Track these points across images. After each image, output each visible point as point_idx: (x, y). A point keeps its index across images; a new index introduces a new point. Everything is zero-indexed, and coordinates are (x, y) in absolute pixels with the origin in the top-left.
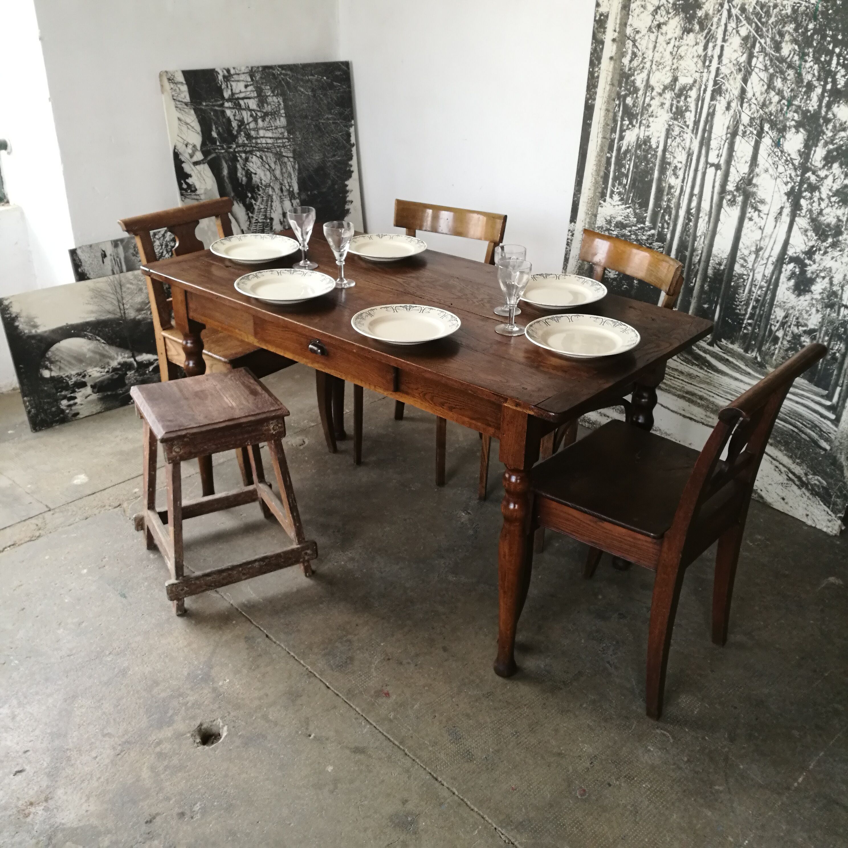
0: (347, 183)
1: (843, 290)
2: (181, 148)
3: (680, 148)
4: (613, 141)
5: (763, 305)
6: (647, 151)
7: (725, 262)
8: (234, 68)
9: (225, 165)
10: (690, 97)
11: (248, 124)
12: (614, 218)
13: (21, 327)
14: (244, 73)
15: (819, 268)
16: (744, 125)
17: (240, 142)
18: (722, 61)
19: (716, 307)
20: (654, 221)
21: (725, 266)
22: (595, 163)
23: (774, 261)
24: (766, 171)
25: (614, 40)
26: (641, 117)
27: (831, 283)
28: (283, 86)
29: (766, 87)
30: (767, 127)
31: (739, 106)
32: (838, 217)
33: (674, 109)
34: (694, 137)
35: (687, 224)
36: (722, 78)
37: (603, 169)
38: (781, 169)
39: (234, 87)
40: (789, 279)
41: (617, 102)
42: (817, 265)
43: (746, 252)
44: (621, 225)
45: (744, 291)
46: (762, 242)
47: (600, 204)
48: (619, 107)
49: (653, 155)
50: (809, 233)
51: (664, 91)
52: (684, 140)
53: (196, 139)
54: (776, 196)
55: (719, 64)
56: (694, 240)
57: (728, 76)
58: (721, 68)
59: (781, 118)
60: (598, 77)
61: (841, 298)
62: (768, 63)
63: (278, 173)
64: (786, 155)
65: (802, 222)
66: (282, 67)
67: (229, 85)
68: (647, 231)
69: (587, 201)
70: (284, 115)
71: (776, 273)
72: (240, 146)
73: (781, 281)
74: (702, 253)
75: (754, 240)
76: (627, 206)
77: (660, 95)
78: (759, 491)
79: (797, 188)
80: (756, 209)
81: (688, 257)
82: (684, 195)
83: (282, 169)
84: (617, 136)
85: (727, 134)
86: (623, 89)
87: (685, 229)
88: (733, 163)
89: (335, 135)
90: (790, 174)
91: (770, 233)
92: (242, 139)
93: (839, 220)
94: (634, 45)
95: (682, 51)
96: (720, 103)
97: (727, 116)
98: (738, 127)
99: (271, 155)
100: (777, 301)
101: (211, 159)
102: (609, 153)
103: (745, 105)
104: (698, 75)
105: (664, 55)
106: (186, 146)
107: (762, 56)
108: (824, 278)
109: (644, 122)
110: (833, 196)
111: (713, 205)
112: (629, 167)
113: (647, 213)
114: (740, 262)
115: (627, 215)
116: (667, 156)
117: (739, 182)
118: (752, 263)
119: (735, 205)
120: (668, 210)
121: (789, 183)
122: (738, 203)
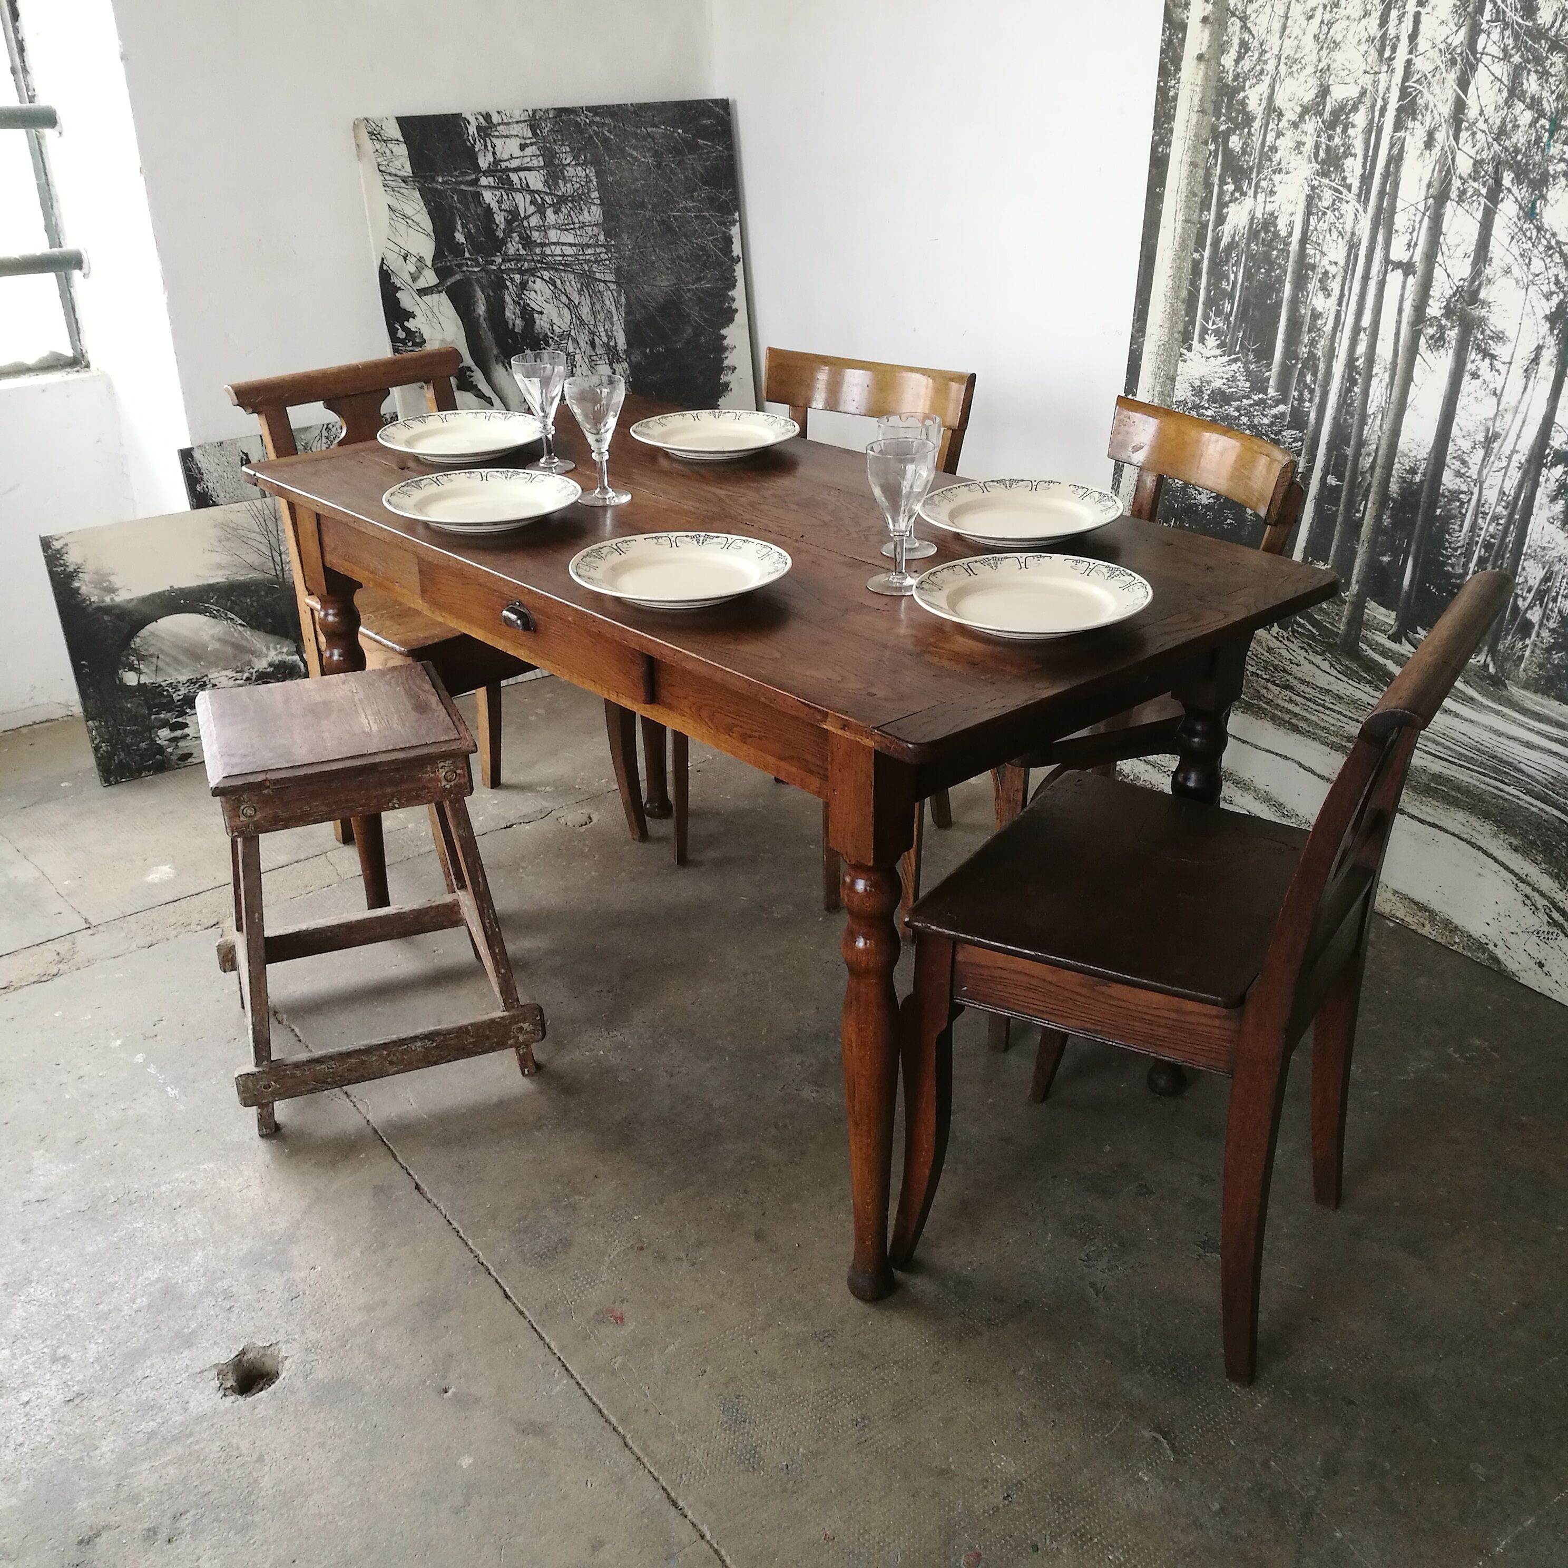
0: (723, 332)
2: (395, 263)
3: (1335, 234)
4: (1204, 226)
5: (1500, 555)
6: (1269, 245)
7: (1423, 466)
8: (498, 113)
9: (480, 296)
10: (1353, 126)
11: (527, 218)
12: (1208, 382)
13: (84, 590)
14: (517, 122)
16: (1461, 178)
17: (511, 251)
18: (1416, 45)
19: (1405, 561)
20: (1283, 387)
21: (1424, 475)
22: (1170, 272)
23: (1523, 461)
24: (1507, 271)
25: (1205, 20)
26: (1258, 174)
28: (597, 147)
29: (1505, 94)
30: (1507, 179)
31: (1451, 138)
33: (1322, 154)
34: (1361, 209)
35: (1349, 390)
36: (1416, 82)
37: (1186, 284)
38: (1537, 265)
39: (498, 149)
40: (1554, 499)
41: (1212, 147)
43: (1466, 445)
44: (1221, 398)
45: (1461, 526)
46: (1497, 424)
47: (1181, 355)
48: (1216, 157)
49: (1283, 250)
51: (1301, 117)
52: (1342, 216)
53: (425, 247)
54: (1528, 323)
55: (1411, 52)
56: (1363, 422)
57: (1429, 76)
58: (1415, 60)
59: (1538, 158)
60: (1175, 98)
62: (1510, 42)
63: (585, 311)
64: (1548, 236)
66: (595, 110)
67: (489, 145)
68: (1271, 407)
69: (1155, 350)
70: (597, 201)
71: (1527, 485)
72: (510, 261)
73: (1536, 503)
74: (1377, 451)
75: (1482, 418)
76: (1233, 356)
77: (1295, 125)
78: (1491, 947)
80: (1486, 354)
81: (1350, 458)
82: (1342, 331)
83: (593, 305)
84: (1213, 217)
85: (1426, 199)
86: (1223, 118)
87: (1345, 401)
88: (1439, 258)
89: (699, 241)
90: (1557, 276)
91: (1514, 403)
92: (513, 247)
94: (1244, 27)
95: (1337, 32)
96: (1412, 134)
97: (1427, 162)
98: (1450, 183)
99: (572, 276)
100: (1529, 547)
101: (452, 284)
102: (1196, 251)
103: (1464, 135)
104: (1369, 79)
105: (1302, 44)
106: (405, 259)
107: (1498, 30)
109: (1264, 184)
111: (1400, 349)
112: (1236, 277)
113: (1270, 370)
114: (1453, 467)
115: (1233, 376)
116: (1308, 251)
117: (1451, 297)
118: (1478, 466)
119: (1443, 346)
120: (1311, 362)
121: (1555, 296)
122: (1449, 342)
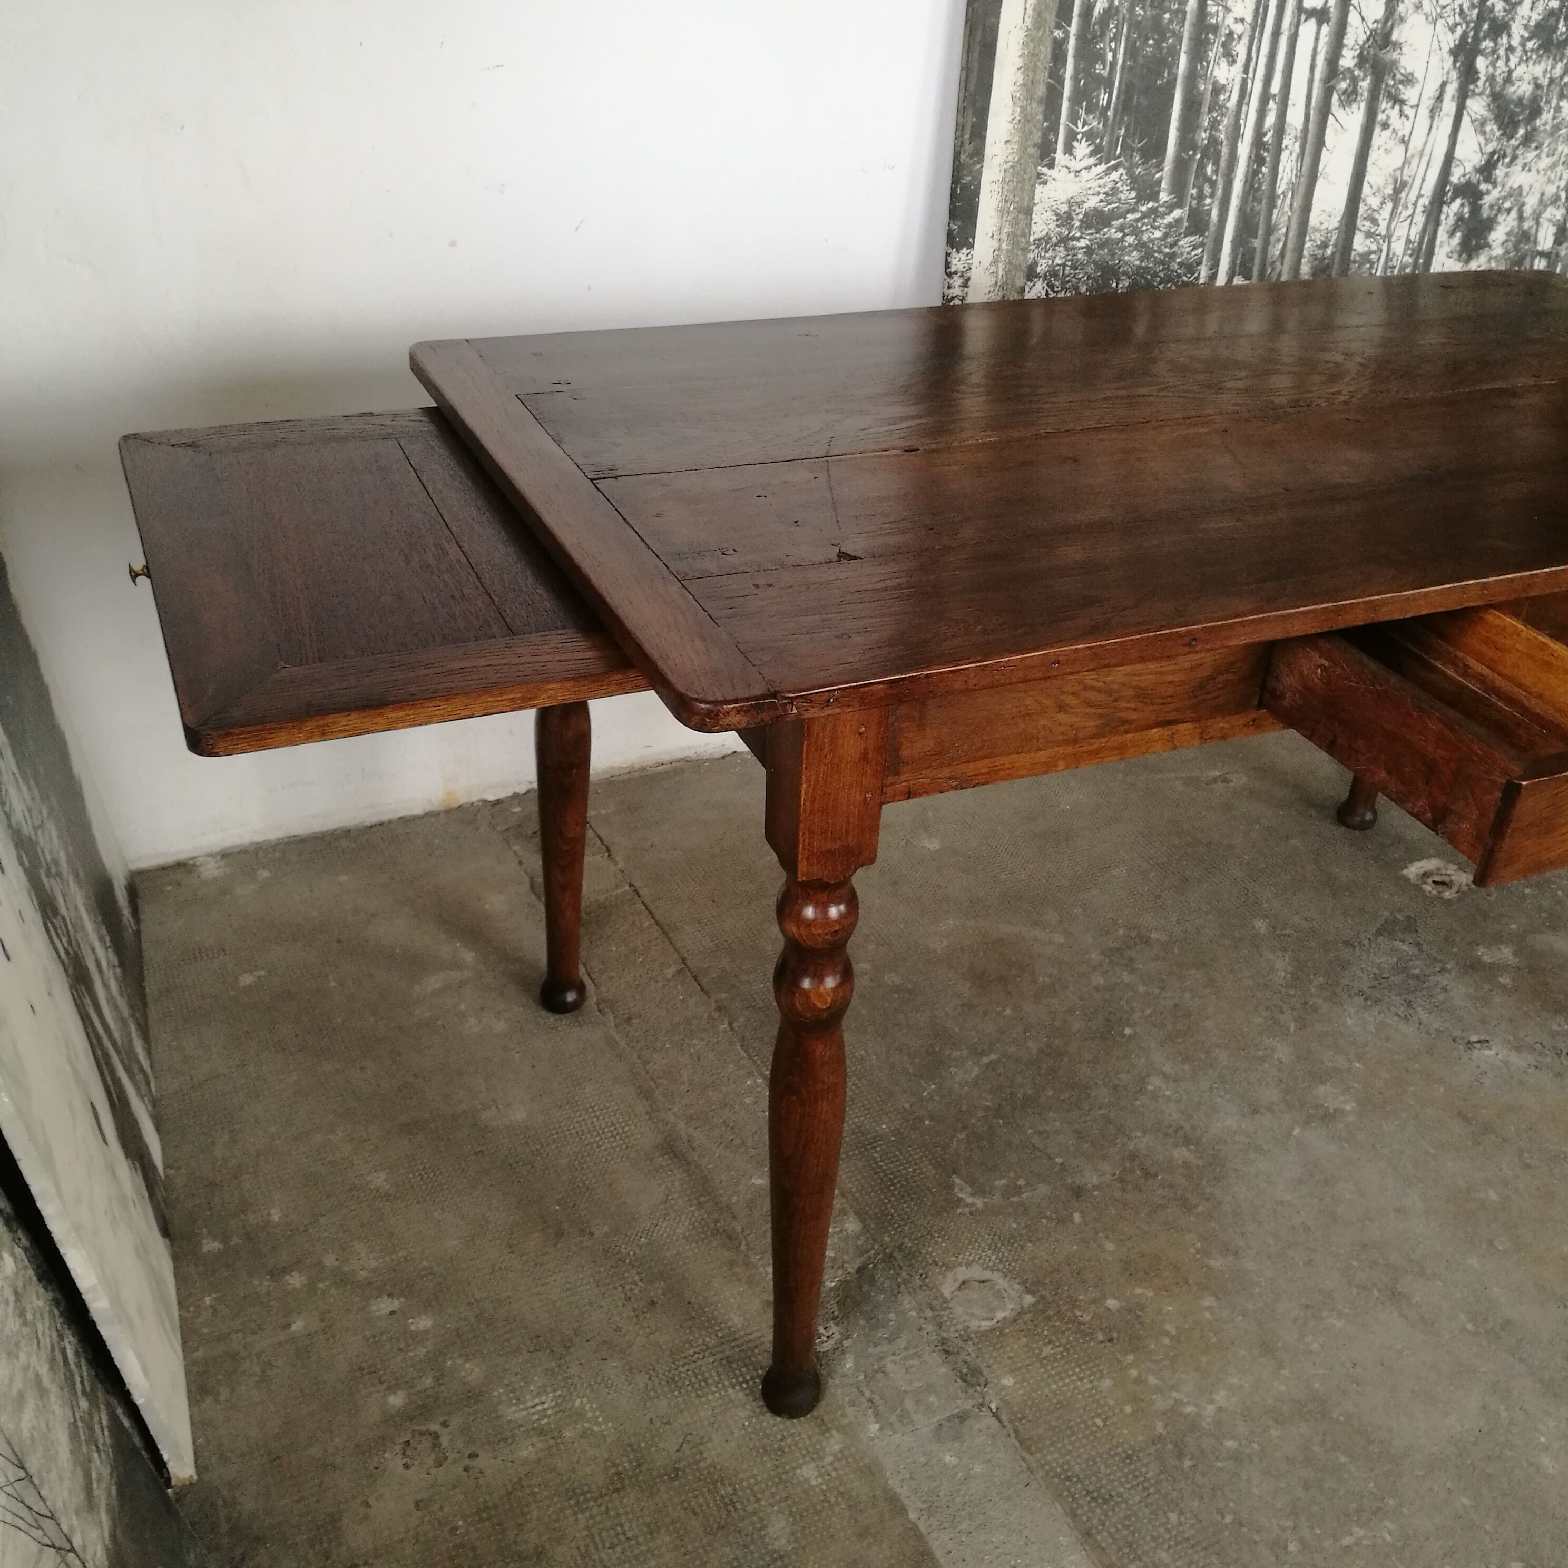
1: (1538, 223)
7: (1334, 237)
12: (1079, 204)
15: (1503, 194)
20: (1178, 188)
21: (1335, 246)
22: (1019, 63)
23: (1427, 204)
24: (1418, 7)
27: (1521, 218)
32: (1536, 79)
35: (1256, 173)
37: (1044, 76)
40: (1452, 234)
42: (1499, 188)
43: (1374, 202)
44: (1095, 220)
46: (1405, 171)
47: (1039, 175)
49: (1177, 11)
50: (1488, 128)
54: (1435, 60)
56: (1272, 205)
61: (1536, 242)
65: (1477, 106)
68: (1163, 216)
69: (1000, 177)
71: (1430, 228)
73: (1438, 243)
74: (1286, 234)
75: (1390, 170)
76: (1113, 162)
79: (1472, 33)
80: (1398, 101)
81: (1258, 250)
82: (1249, 103)
87: (1252, 186)
91: (1420, 145)
93: (1538, 86)
102: (1058, 26)
108: (1509, 210)
110: (1530, 39)
111: (1312, 112)
112: (1115, 56)
113: (1162, 170)
114: (1363, 229)
115: (1113, 189)
116: (1209, 9)
117: (1364, 44)
118: (1387, 222)
119: (1355, 100)
120: (1212, 150)
121: (1459, 27)
122: (1362, 95)
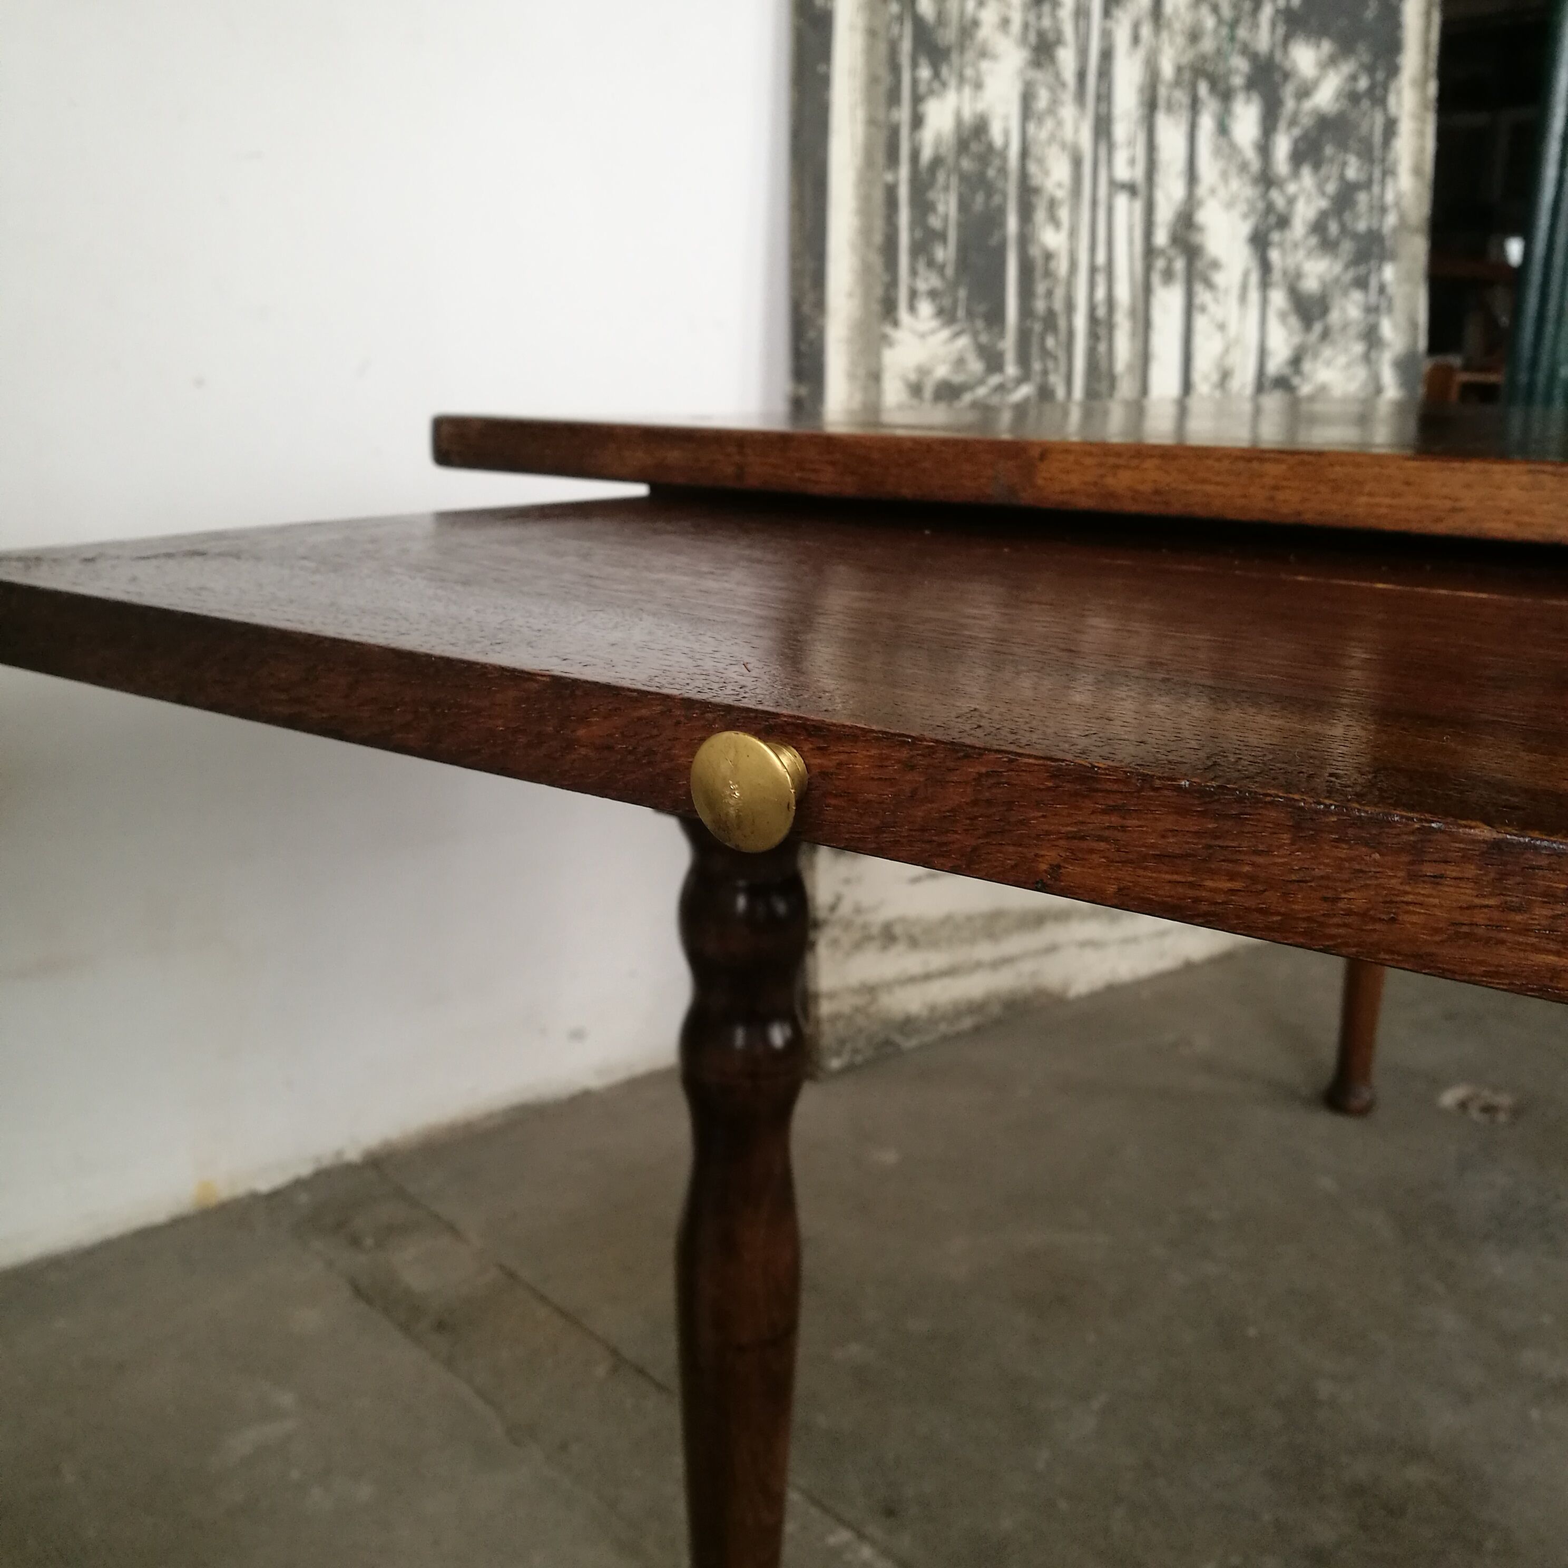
3: (1056, 147)
4: (894, 133)
6: (984, 161)
12: (929, 374)
15: (1313, 388)
16: (1166, 83)
20: (1024, 359)
22: (854, 205)
24: (1214, 191)
26: (959, 56)
30: (1203, 88)
31: (1153, 35)
32: (1321, 276)
34: (1079, 115)
35: (1094, 350)
38: (1235, 184)
41: (895, 7)
42: (1309, 382)
43: (1204, 389)
44: (946, 391)
47: (884, 335)
48: (902, 23)
49: (1000, 169)
50: (1290, 321)
52: (1061, 122)
54: (1234, 246)
59: (1223, 67)
64: (1239, 152)
65: (1278, 299)
68: (1011, 392)
69: (846, 334)
75: (1214, 357)
76: (957, 327)
79: (1262, 224)
80: (1210, 285)
82: (1078, 275)
84: (903, 114)
85: (1139, 106)
87: (1092, 364)
88: (1158, 177)
90: (1250, 196)
91: (1235, 333)
93: (1324, 284)
96: (1119, 25)
97: (1135, 60)
98: (1158, 88)
102: (888, 169)
103: (1164, 33)
109: (968, 71)
110: (1309, 236)
111: (1136, 287)
113: (1006, 338)
115: (960, 357)
116: (1030, 171)
117: (1173, 224)
119: (1173, 280)
120: (1050, 321)
121: (1250, 217)
122: (1178, 275)
